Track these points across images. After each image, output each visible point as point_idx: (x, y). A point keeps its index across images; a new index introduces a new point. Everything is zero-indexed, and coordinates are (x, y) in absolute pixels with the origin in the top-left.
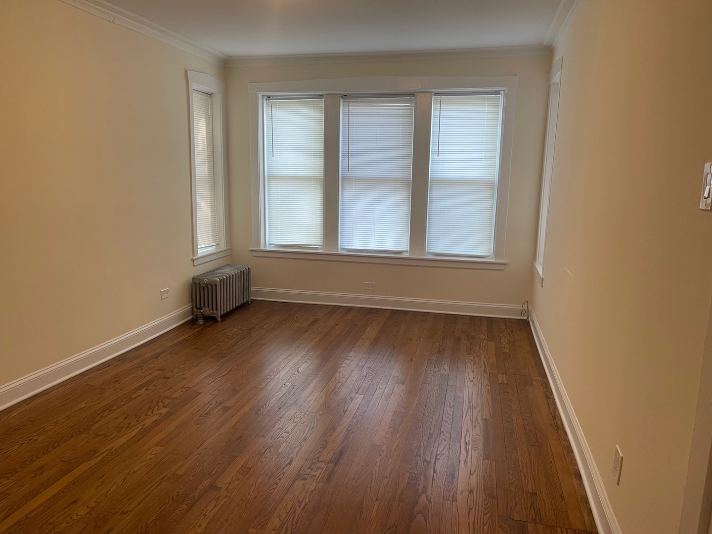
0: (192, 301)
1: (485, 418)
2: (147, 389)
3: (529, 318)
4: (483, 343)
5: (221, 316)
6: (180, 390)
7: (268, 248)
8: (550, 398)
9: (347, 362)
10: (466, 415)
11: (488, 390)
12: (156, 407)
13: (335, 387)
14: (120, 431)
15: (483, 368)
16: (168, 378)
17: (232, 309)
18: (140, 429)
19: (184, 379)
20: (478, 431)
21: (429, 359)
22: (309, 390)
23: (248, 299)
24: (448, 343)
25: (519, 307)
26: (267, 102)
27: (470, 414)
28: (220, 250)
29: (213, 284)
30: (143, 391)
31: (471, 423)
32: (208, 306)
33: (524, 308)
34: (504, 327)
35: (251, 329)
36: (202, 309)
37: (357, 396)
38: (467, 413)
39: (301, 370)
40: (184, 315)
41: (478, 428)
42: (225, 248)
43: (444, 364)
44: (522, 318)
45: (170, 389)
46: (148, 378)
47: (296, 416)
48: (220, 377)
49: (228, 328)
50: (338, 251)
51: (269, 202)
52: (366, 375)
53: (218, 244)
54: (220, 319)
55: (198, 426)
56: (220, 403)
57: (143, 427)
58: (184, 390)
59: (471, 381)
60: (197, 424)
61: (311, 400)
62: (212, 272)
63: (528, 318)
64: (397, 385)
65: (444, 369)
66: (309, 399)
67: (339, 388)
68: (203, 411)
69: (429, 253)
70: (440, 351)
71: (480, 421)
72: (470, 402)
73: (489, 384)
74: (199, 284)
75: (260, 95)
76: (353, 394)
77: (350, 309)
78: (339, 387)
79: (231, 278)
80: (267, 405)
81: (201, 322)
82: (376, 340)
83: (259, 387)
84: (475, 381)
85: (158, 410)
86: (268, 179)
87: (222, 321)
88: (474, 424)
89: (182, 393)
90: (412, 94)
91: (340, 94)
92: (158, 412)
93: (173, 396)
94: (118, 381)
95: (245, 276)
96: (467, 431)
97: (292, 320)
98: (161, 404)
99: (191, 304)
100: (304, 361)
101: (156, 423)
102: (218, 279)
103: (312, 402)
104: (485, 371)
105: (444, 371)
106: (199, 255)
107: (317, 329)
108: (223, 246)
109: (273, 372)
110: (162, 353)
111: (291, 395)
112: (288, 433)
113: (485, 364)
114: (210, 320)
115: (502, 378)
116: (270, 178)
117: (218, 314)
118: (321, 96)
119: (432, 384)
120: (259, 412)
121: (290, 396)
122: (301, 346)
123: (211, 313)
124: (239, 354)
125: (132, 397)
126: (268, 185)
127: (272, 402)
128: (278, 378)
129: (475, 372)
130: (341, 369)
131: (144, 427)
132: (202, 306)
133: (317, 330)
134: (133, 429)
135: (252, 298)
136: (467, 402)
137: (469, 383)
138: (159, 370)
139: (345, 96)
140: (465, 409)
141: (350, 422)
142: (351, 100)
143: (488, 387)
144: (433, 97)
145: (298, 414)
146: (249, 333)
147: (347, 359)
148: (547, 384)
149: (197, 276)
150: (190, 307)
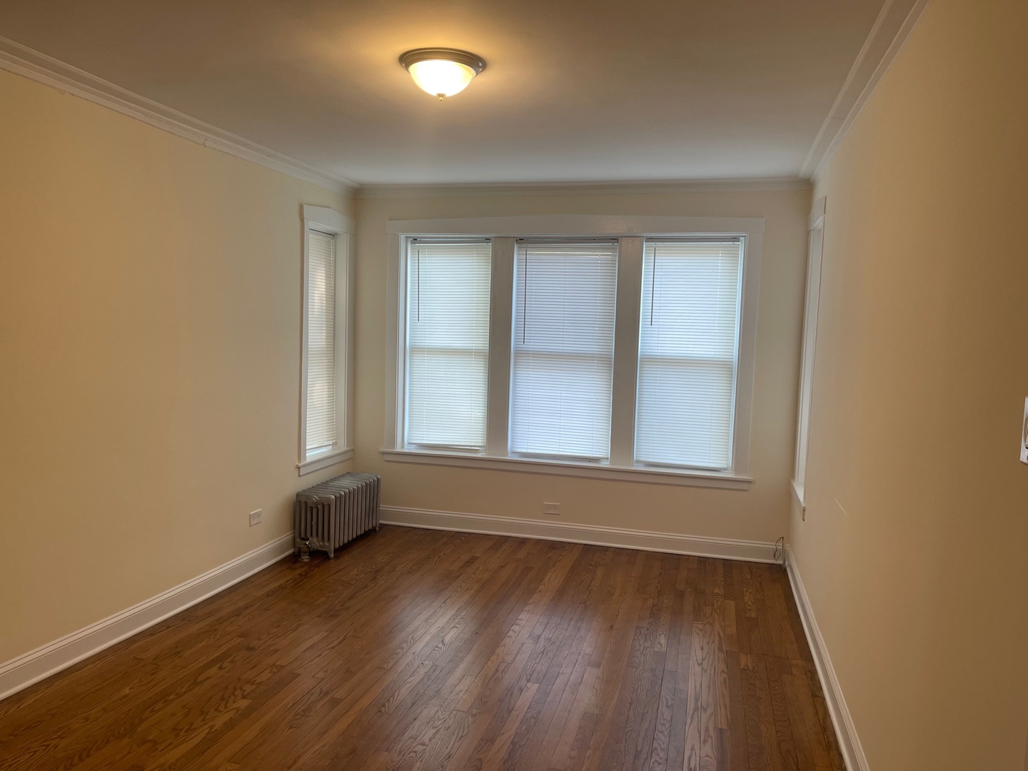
0: (294, 528)
1: (720, 727)
2: (220, 668)
3: (786, 563)
4: (718, 601)
5: (335, 551)
6: (268, 671)
7: (407, 449)
8: (817, 696)
9: (516, 628)
10: (691, 723)
11: (725, 679)
12: (232, 698)
13: (497, 670)
14: (177, 735)
15: (717, 642)
16: (253, 649)
17: (351, 539)
18: (208, 733)
19: (277, 651)
20: (708, 750)
21: (637, 627)
22: (458, 673)
23: (374, 524)
24: (666, 601)
25: (771, 545)
26: (412, 246)
27: (696, 719)
28: (337, 452)
29: (325, 504)
30: (213, 671)
31: (698, 735)
32: (317, 536)
33: (778, 547)
34: (749, 576)
35: (377, 572)
36: (308, 539)
37: (529, 685)
38: (692, 718)
39: (447, 639)
40: (281, 548)
41: (709, 743)
42: (344, 449)
43: (660, 635)
44: (775, 562)
45: (255, 666)
46: (224, 649)
47: (437, 717)
48: (329, 649)
49: (343, 569)
50: (507, 455)
51: (410, 384)
52: (544, 650)
53: (336, 443)
54: (333, 555)
55: (293, 730)
56: (327, 693)
57: (211, 729)
58: (275, 670)
59: (699, 665)
60: (291, 727)
61: (461, 691)
62: (324, 485)
63: (784, 562)
64: (589, 669)
65: (659, 643)
66: (458, 689)
67: (502, 672)
68: (300, 706)
69: (638, 462)
70: (654, 614)
71: (712, 732)
72: (697, 700)
73: (726, 670)
74: (306, 502)
75: (403, 237)
76: (523, 682)
77: (523, 541)
78: (501, 670)
79: (351, 494)
80: (395, 698)
81: (306, 558)
82: (561, 593)
83: (385, 666)
84: (705, 663)
85: (234, 702)
86: (411, 351)
87: (336, 557)
88: (702, 738)
89: (271, 674)
90: (615, 239)
91: (514, 237)
92: (235, 705)
93: (258, 680)
94: (179, 652)
95: (372, 491)
96: (693, 749)
97: (437, 558)
98: (238, 692)
99: (292, 531)
100: (453, 625)
101: (230, 725)
102: (333, 497)
103: (461, 695)
104: (720, 649)
105: (659, 646)
106: (308, 460)
107: (474, 574)
108: (343, 447)
109: (407, 642)
110: (247, 608)
111: (430, 681)
112: (423, 744)
113: (720, 636)
114: (319, 556)
115: (745, 660)
116: (413, 350)
117: (331, 547)
118: (488, 240)
119: (641, 668)
120: (383, 709)
121: (429, 683)
122: (449, 600)
123: (320, 546)
124: (358, 611)
125: (199, 679)
126: (410, 359)
127: (404, 691)
128: (414, 653)
129: (706, 649)
130: (507, 641)
131: (213, 730)
132: (308, 535)
133: (473, 576)
134: (197, 733)
135: (381, 522)
136: (693, 698)
137: (697, 667)
138: (240, 636)
139: (520, 240)
140: (690, 711)
141: (517, 729)
142: (529, 245)
143: (724, 675)
144: (645, 243)
145: (440, 713)
146: (374, 578)
147: (516, 624)
148: (812, 673)
149: (304, 491)
150: (291, 536)
